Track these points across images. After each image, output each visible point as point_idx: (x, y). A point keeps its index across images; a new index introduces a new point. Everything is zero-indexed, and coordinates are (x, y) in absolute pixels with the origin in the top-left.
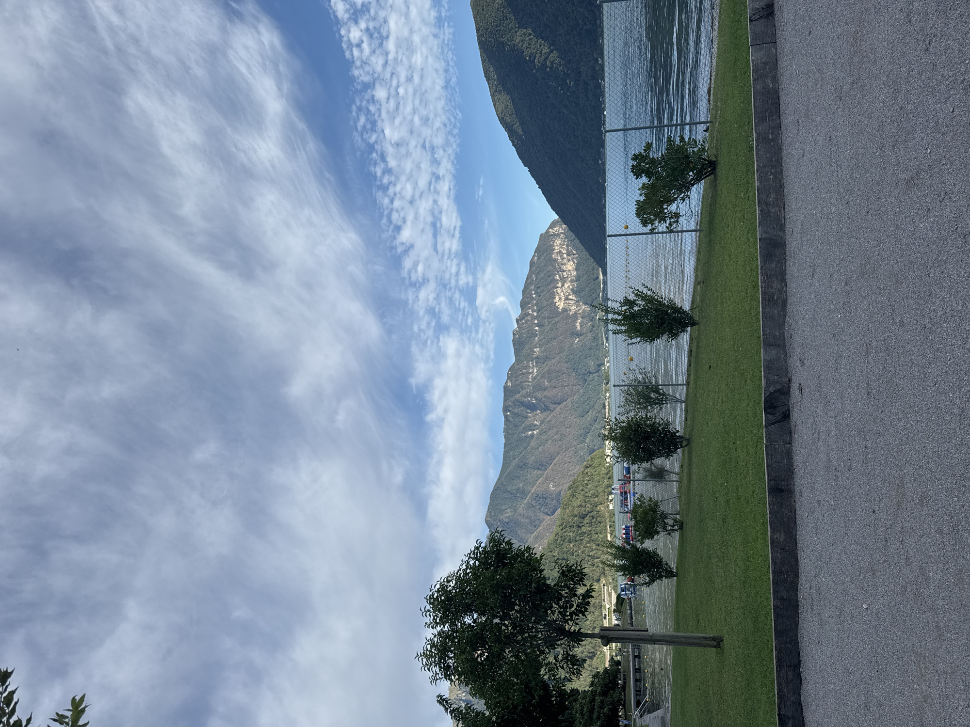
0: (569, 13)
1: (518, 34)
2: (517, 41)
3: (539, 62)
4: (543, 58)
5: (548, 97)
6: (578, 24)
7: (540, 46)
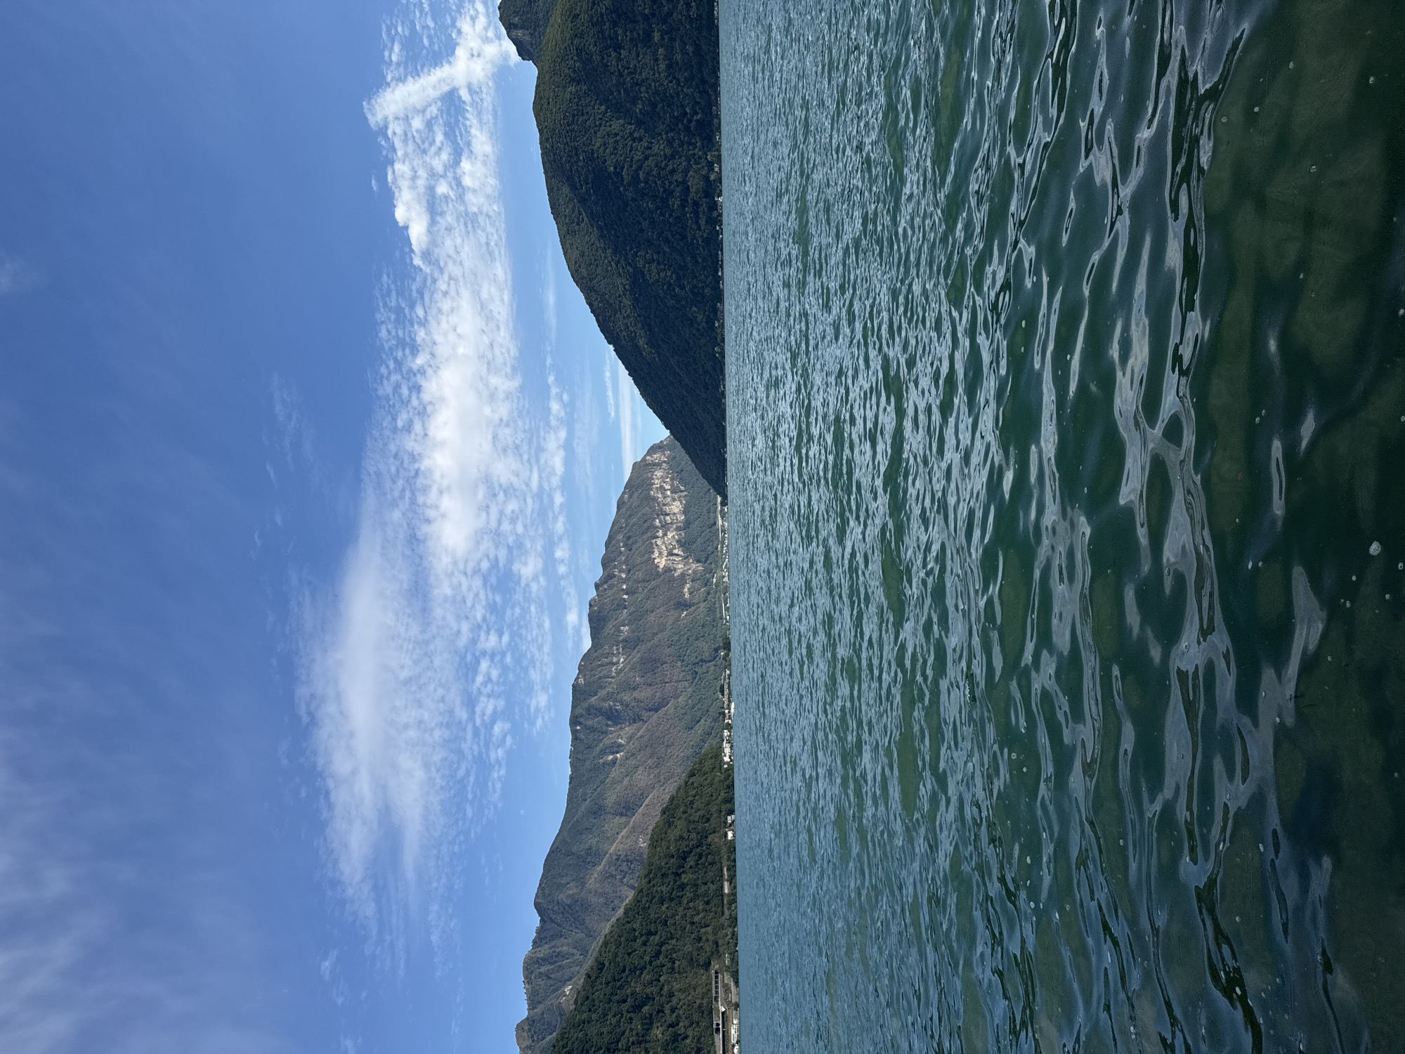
0: (672, 97)
1: (599, 134)
2: (598, 145)
3: (628, 175)
4: (634, 167)
5: (642, 231)
6: (686, 113)
7: (631, 151)
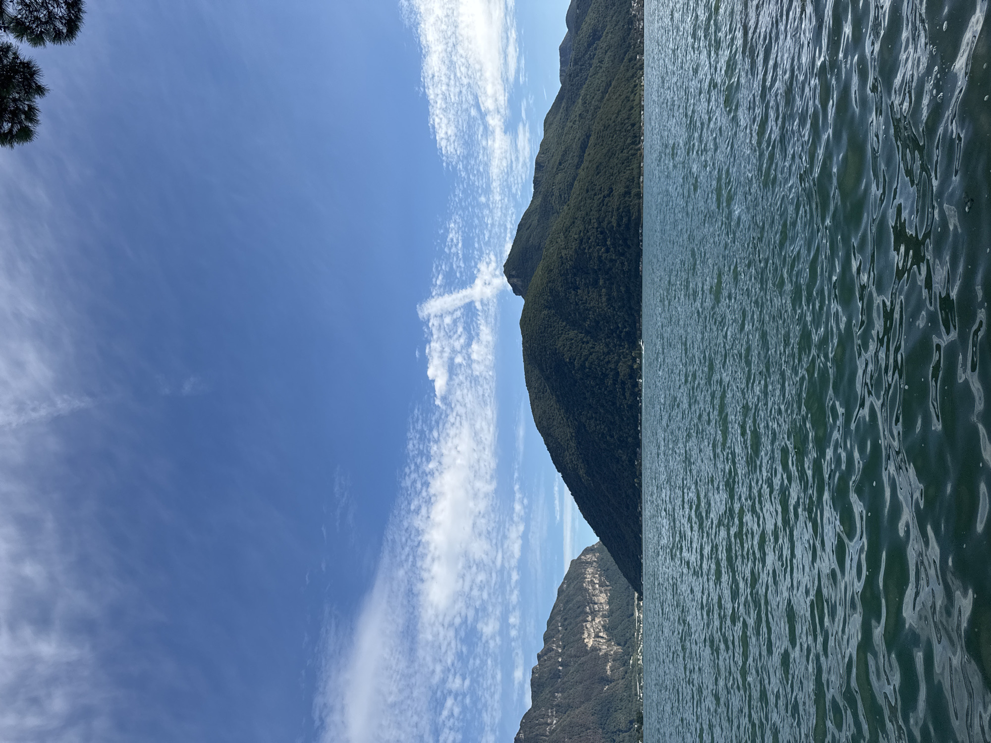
0: (610, 317)
1: (561, 339)
2: (559, 345)
3: (578, 364)
4: (582, 359)
5: (585, 398)
6: (619, 327)
7: (581, 349)
